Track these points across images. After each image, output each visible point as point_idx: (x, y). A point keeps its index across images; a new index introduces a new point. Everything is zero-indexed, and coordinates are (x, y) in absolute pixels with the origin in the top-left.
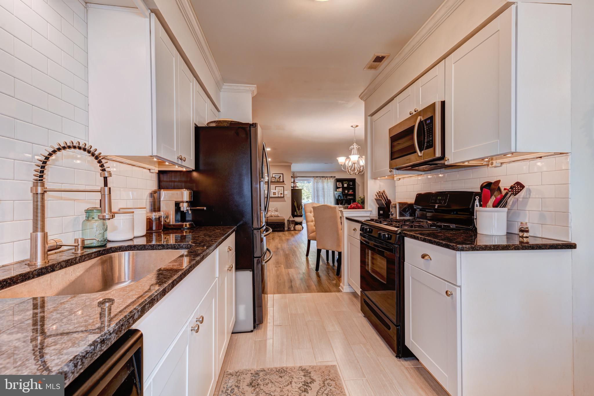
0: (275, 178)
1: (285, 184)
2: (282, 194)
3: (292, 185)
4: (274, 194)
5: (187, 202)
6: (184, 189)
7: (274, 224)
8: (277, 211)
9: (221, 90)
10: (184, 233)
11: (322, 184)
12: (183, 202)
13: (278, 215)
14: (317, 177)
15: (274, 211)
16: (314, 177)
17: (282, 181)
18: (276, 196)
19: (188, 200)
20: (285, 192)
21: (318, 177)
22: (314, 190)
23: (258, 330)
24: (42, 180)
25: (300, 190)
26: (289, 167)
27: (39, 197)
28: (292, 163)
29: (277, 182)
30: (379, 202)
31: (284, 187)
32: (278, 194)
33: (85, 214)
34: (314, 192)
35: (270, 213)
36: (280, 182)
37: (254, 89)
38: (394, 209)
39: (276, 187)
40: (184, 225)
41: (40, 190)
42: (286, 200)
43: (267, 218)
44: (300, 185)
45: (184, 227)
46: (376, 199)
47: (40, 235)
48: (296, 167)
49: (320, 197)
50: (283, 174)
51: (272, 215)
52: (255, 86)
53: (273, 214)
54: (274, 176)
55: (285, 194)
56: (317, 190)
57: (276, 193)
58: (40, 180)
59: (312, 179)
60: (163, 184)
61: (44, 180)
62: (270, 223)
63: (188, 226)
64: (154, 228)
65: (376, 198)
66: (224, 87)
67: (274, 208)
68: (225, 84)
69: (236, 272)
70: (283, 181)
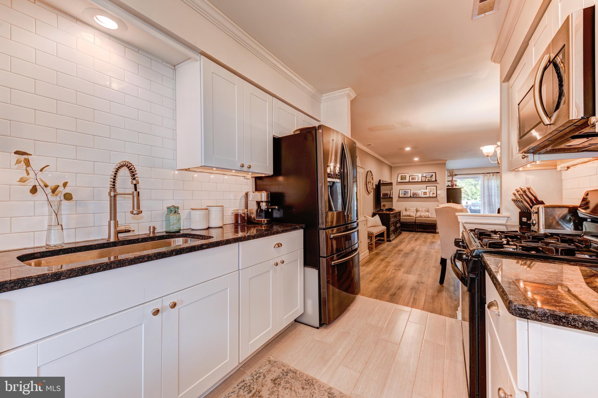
0: (426, 177)
1: (438, 183)
2: (434, 194)
3: (449, 184)
4: (425, 194)
5: (265, 202)
6: (264, 191)
7: (423, 225)
8: (428, 211)
9: (321, 101)
10: (263, 227)
11: (496, 182)
12: (262, 202)
13: (428, 215)
14: (488, 173)
15: (424, 212)
16: (484, 173)
17: (434, 180)
18: (428, 196)
19: (266, 200)
20: (438, 191)
21: (490, 173)
22: (484, 188)
23: (325, 329)
24: (114, 188)
25: (460, 189)
26: (444, 164)
27: (113, 198)
28: (447, 160)
29: (428, 181)
30: (520, 204)
31: (436, 186)
32: (430, 193)
33: (167, 209)
34: (484, 191)
35: (420, 213)
36: (431, 181)
37: (348, 92)
38: (536, 215)
39: (427, 186)
40: (263, 221)
41: (112, 194)
42: (439, 200)
43: (416, 218)
44: (460, 183)
45: (262, 222)
46: (513, 200)
47: (112, 222)
48: (452, 164)
49: (493, 197)
50: (435, 173)
51: (422, 216)
52: (350, 88)
53: (422, 214)
54: (424, 175)
55: (438, 193)
56: (488, 189)
57: (426, 192)
58: (113, 188)
59: (481, 176)
60: (258, 187)
61: (115, 187)
62: (419, 223)
63: (266, 222)
64: (239, 222)
65: (514, 198)
66: (323, 98)
67: (424, 209)
68: (323, 95)
69: (304, 268)
70: (436, 180)
